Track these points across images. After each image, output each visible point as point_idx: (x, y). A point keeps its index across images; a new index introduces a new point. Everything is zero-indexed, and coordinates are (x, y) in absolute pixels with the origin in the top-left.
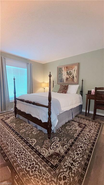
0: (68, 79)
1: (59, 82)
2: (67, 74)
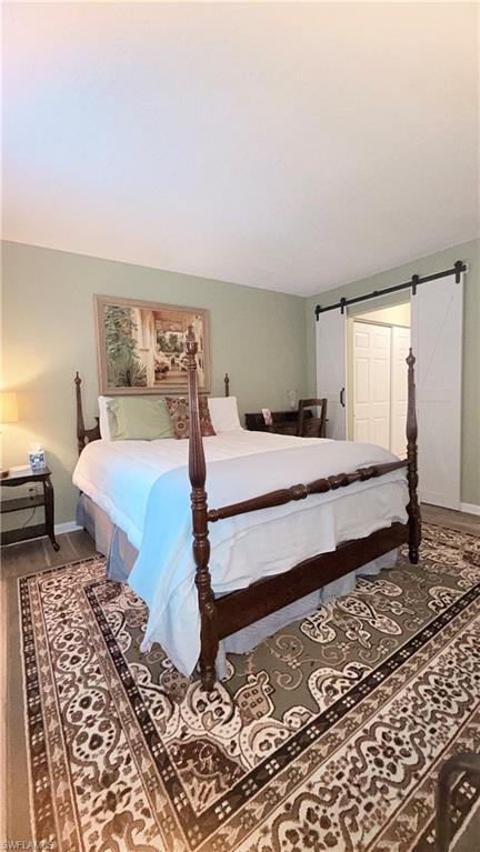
0: (168, 374)
1: (112, 384)
2: (162, 349)
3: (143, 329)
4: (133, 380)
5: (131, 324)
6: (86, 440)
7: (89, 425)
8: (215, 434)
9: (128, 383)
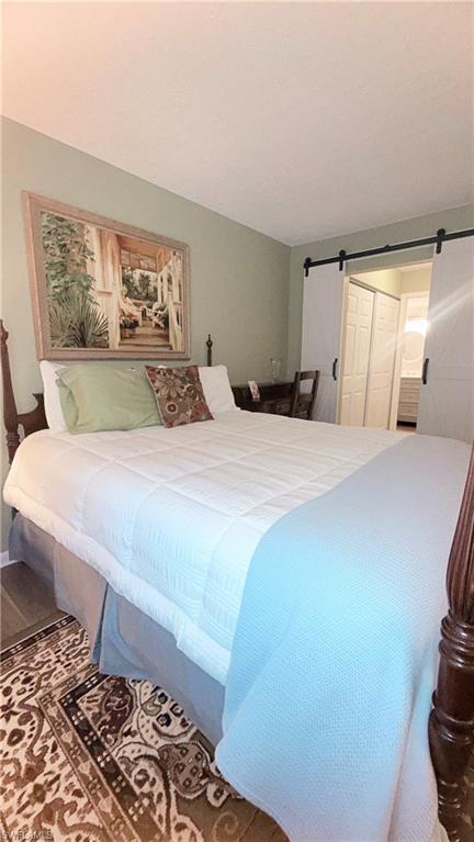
0: (138, 330)
1: (57, 342)
2: (129, 294)
3: (102, 260)
4: (89, 337)
5: (84, 250)
6: (21, 429)
7: (25, 405)
8: (211, 418)
9: (82, 341)
